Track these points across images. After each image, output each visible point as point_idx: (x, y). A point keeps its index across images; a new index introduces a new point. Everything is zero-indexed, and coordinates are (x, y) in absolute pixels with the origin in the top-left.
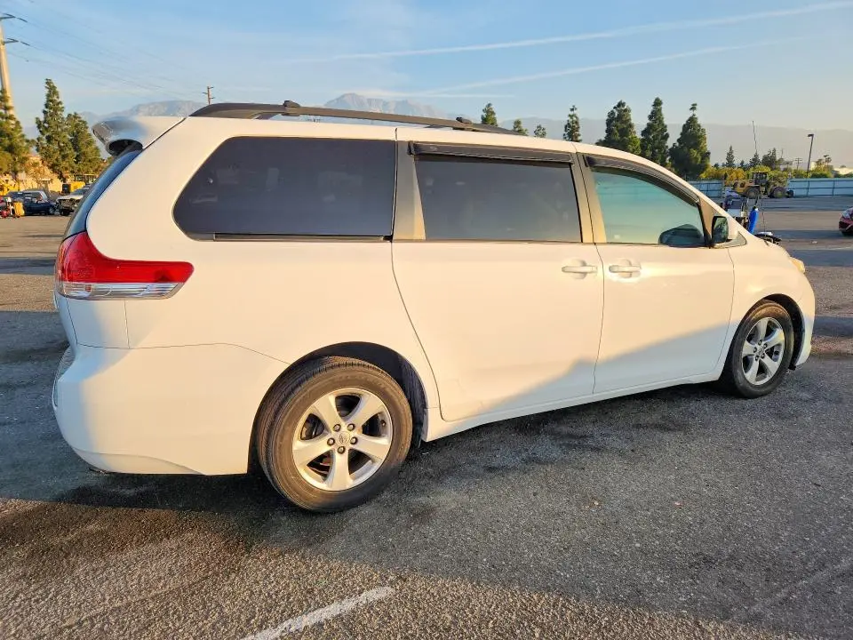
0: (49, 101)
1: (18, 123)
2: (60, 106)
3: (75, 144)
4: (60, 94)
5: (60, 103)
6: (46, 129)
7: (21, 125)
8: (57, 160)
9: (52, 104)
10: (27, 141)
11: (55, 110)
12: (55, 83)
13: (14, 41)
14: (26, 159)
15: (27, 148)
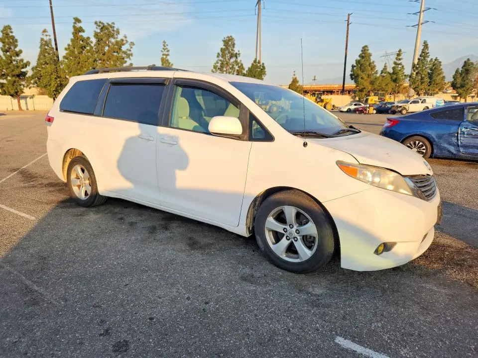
0: (423, 52)
1: (403, 66)
2: (428, 55)
3: (430, 76)
4: (430, 49)
5: (428, 53)
6: (417, 68)
7: (405, 67)
8: (418, 85)
9: (424, 54)
10: (405, 75)
11: (424, 58)
12: (429, 43)
13: (428, 22)
14: (401, 85)
15: (403, 79)
